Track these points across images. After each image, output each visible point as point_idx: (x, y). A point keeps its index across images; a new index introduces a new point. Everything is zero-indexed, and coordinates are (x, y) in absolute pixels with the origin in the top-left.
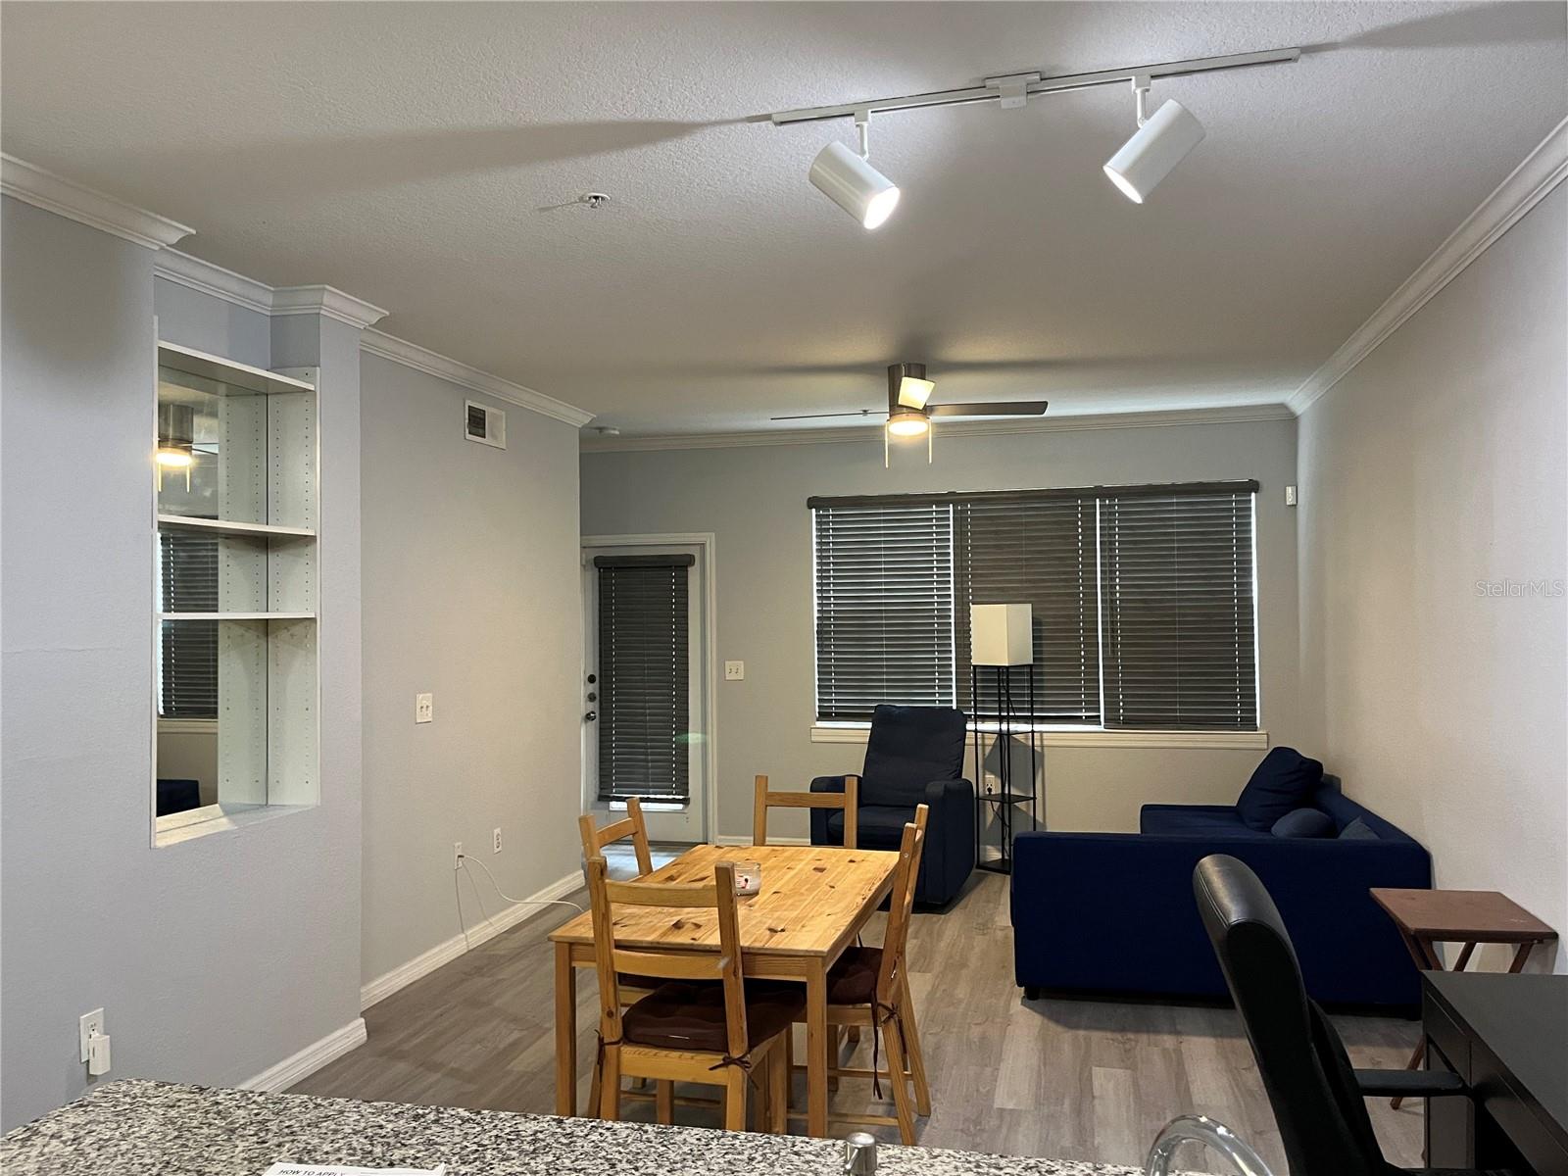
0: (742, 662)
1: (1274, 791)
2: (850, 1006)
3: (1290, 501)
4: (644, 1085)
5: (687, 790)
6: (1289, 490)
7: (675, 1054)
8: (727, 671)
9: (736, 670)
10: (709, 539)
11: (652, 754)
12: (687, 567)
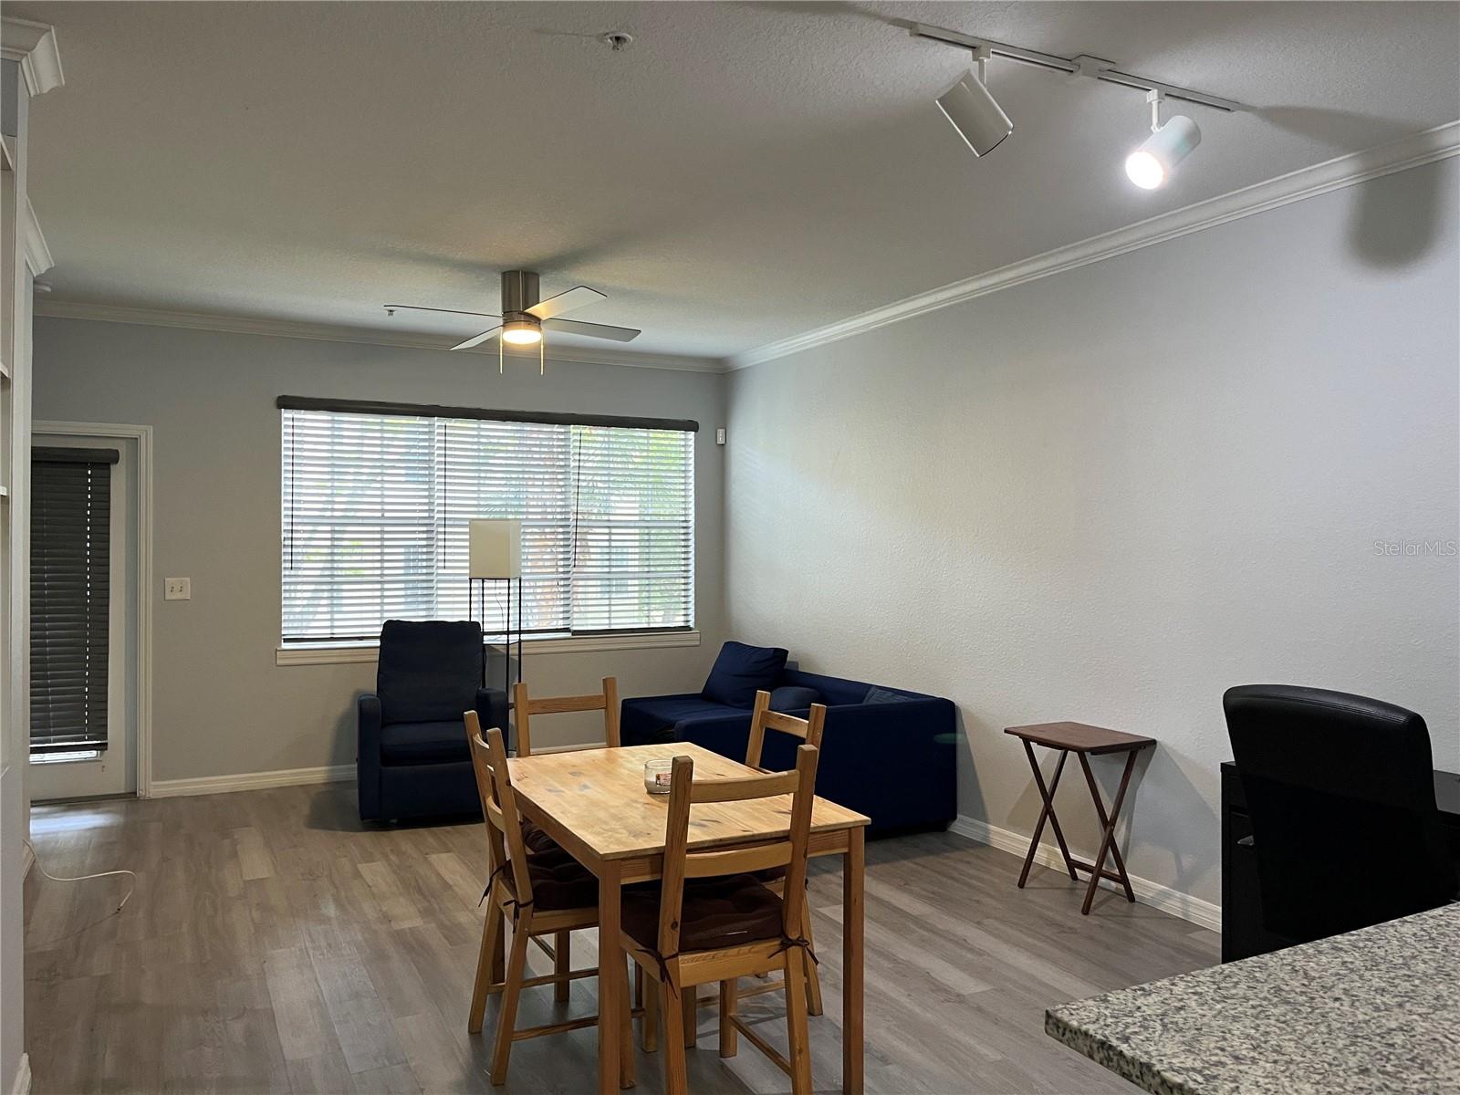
0: (188, 579)
1: (746, 676)
2: (774, 882)
3: (720, 441)
4: (637, 1003)
5: (105, 734)
6: (721, 432)
7: (733, 951)
8: (168, 590)
9: (180, 588)
10: (147, 435)
11: (53, 693)
12: (108, 464)
